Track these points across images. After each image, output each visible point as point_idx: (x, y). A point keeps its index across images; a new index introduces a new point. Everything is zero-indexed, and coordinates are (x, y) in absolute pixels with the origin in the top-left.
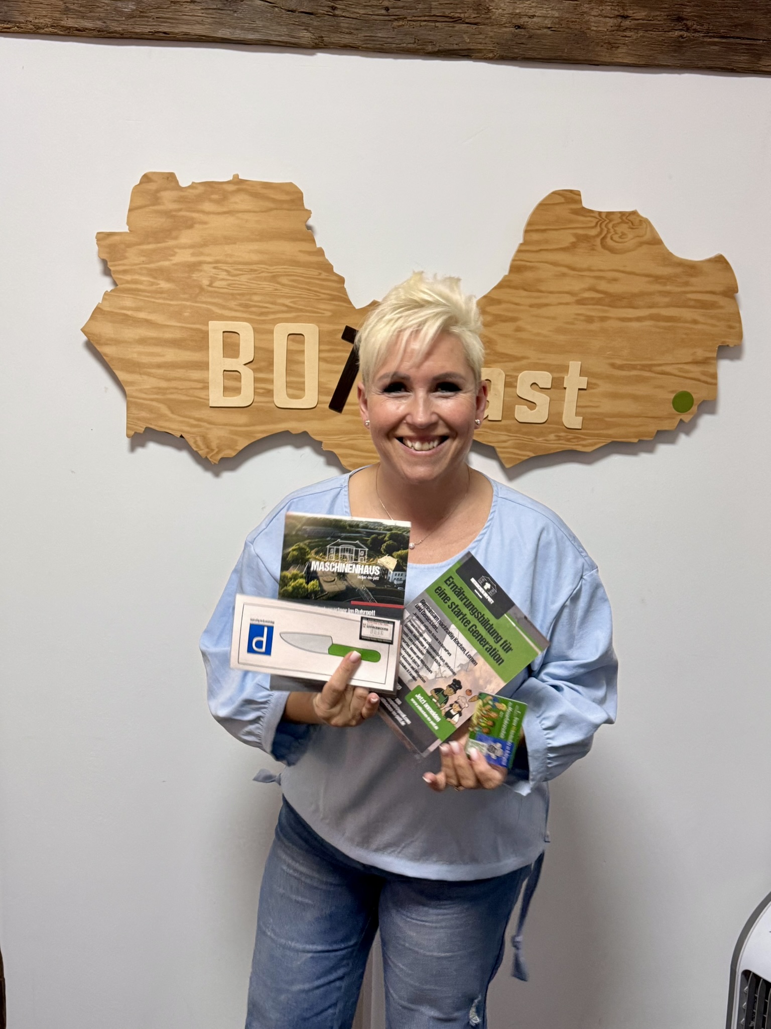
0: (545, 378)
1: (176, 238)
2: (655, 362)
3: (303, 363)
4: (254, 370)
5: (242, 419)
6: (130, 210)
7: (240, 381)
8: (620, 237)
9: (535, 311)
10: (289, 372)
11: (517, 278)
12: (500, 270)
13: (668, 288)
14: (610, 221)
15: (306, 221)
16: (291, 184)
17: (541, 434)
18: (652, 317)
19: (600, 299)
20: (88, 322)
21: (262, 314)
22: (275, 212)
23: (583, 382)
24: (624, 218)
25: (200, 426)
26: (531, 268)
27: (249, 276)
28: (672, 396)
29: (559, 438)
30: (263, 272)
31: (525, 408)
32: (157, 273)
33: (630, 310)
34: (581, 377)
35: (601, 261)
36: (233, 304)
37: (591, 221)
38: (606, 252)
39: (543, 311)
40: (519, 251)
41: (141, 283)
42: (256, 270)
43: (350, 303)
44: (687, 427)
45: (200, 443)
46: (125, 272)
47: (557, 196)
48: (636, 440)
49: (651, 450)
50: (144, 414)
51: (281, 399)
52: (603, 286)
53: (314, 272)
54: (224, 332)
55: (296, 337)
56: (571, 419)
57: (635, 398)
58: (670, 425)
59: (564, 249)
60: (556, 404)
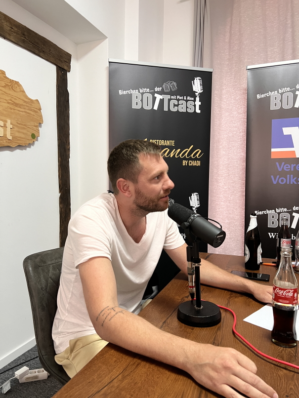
0: (2, 123)
2: (27, 124)
8: (16, 88)
13: (27, 105)
14: (13, 82)
17: (2, 140)
18: (25, 112)
19: (13, 103)
24: (16, 83)
28: (31, 134)
29: (7, 142)
33: (20, 109)
34: (11, 125)
35: (11, 92)
37: (9, 81)
38: (13, 91)
44: (33, 144)
48: (23, 145)
49: (26, 149)
52: (13, 100)
56: (9, 137)
57: (24, 133)
58: (31, 142)
59: (3, 87)
60: (5, 131)
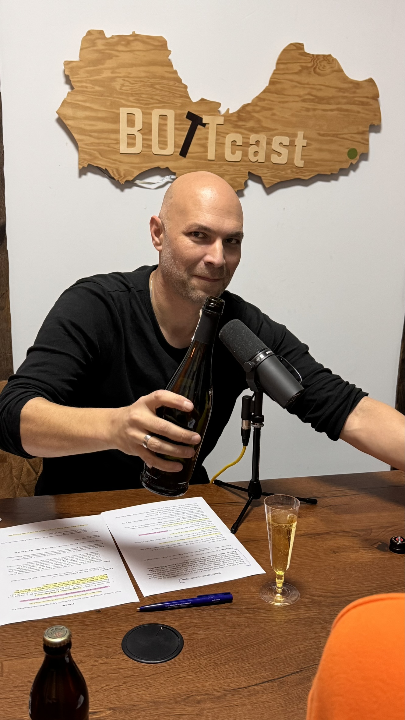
0: (286, 140)
1: (103, 64)
2: (339, 133)
3: (167, 130)
4: (143, 134)
5: (136, 160)
6: (81, 49)
7: (135, 140)
8: (323, 68)
9: (282, 105)
10: (160, 135)
11: (273, 88)
12: (264, 83)
13: (346, 94)
14: (318, 59)
15: (168, 56)
16: (161, 37)
17: (283, 170)
18: (338, 109)
19: (313, 99)
20: (60, 108)
21: (146, 104)
22: (153, 52)
23: (305, 143)
24: (325, 58)
25: (114, 164)
26: (280, 83)
27: (140, 84)
28: (347, 150)
29: (292, 172)
30: (147, 82)
31: (276, 156)
32: (95, 82)
33: (328, 106)
34: (304, 140)
35: (314, 80)
36: (131, 99)
37: (309, 59)
38: (316, 75)
39: (286, 105)
40: (274, 74)
41: (86, 87)
42: (143, 81)
43: (190, 99)
44: (354, 167)
45: (115, 173)
46: (78, 82)
47: (292, 46)
48: (329, 173)
49: (336, 179)
50: (87, 157)
51: (156, 149)
52: (314, 92)
53: (172, 83)
54: (127, 114)
55: (163, 117)
56: (299, 162)
57: (330, 151)
58: (346, 166)
59: (296, 73)
60: (291, 154)
